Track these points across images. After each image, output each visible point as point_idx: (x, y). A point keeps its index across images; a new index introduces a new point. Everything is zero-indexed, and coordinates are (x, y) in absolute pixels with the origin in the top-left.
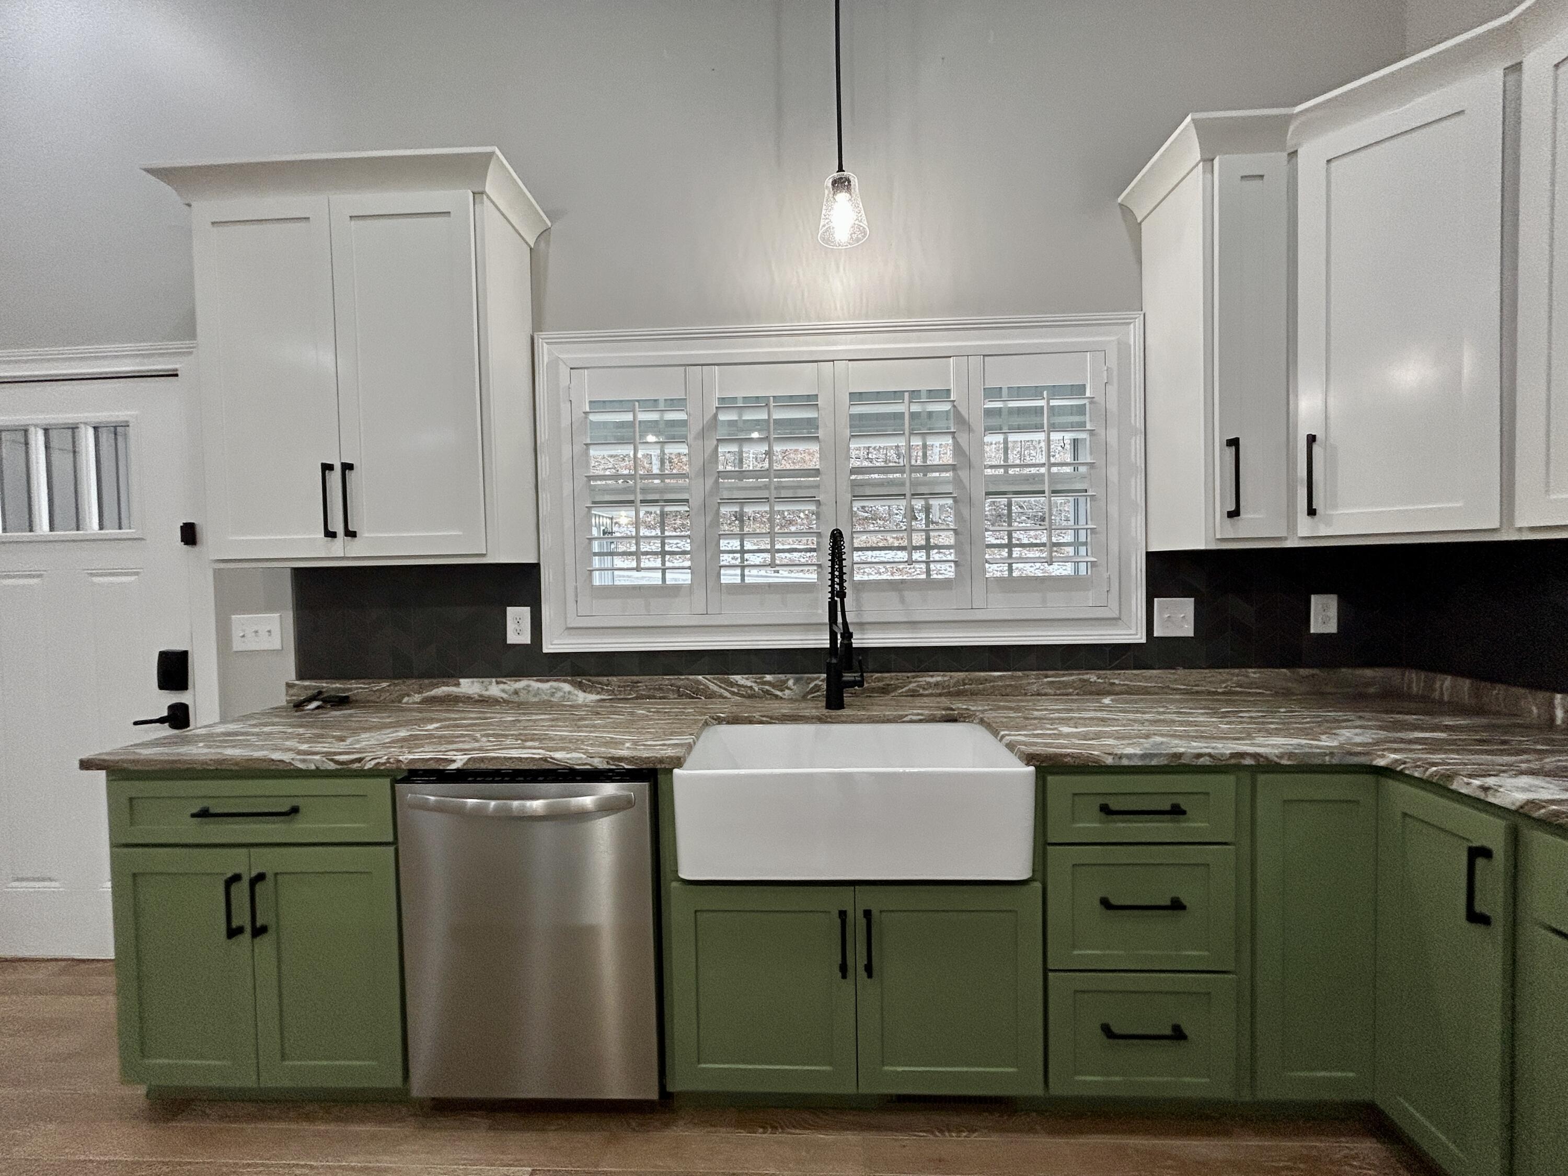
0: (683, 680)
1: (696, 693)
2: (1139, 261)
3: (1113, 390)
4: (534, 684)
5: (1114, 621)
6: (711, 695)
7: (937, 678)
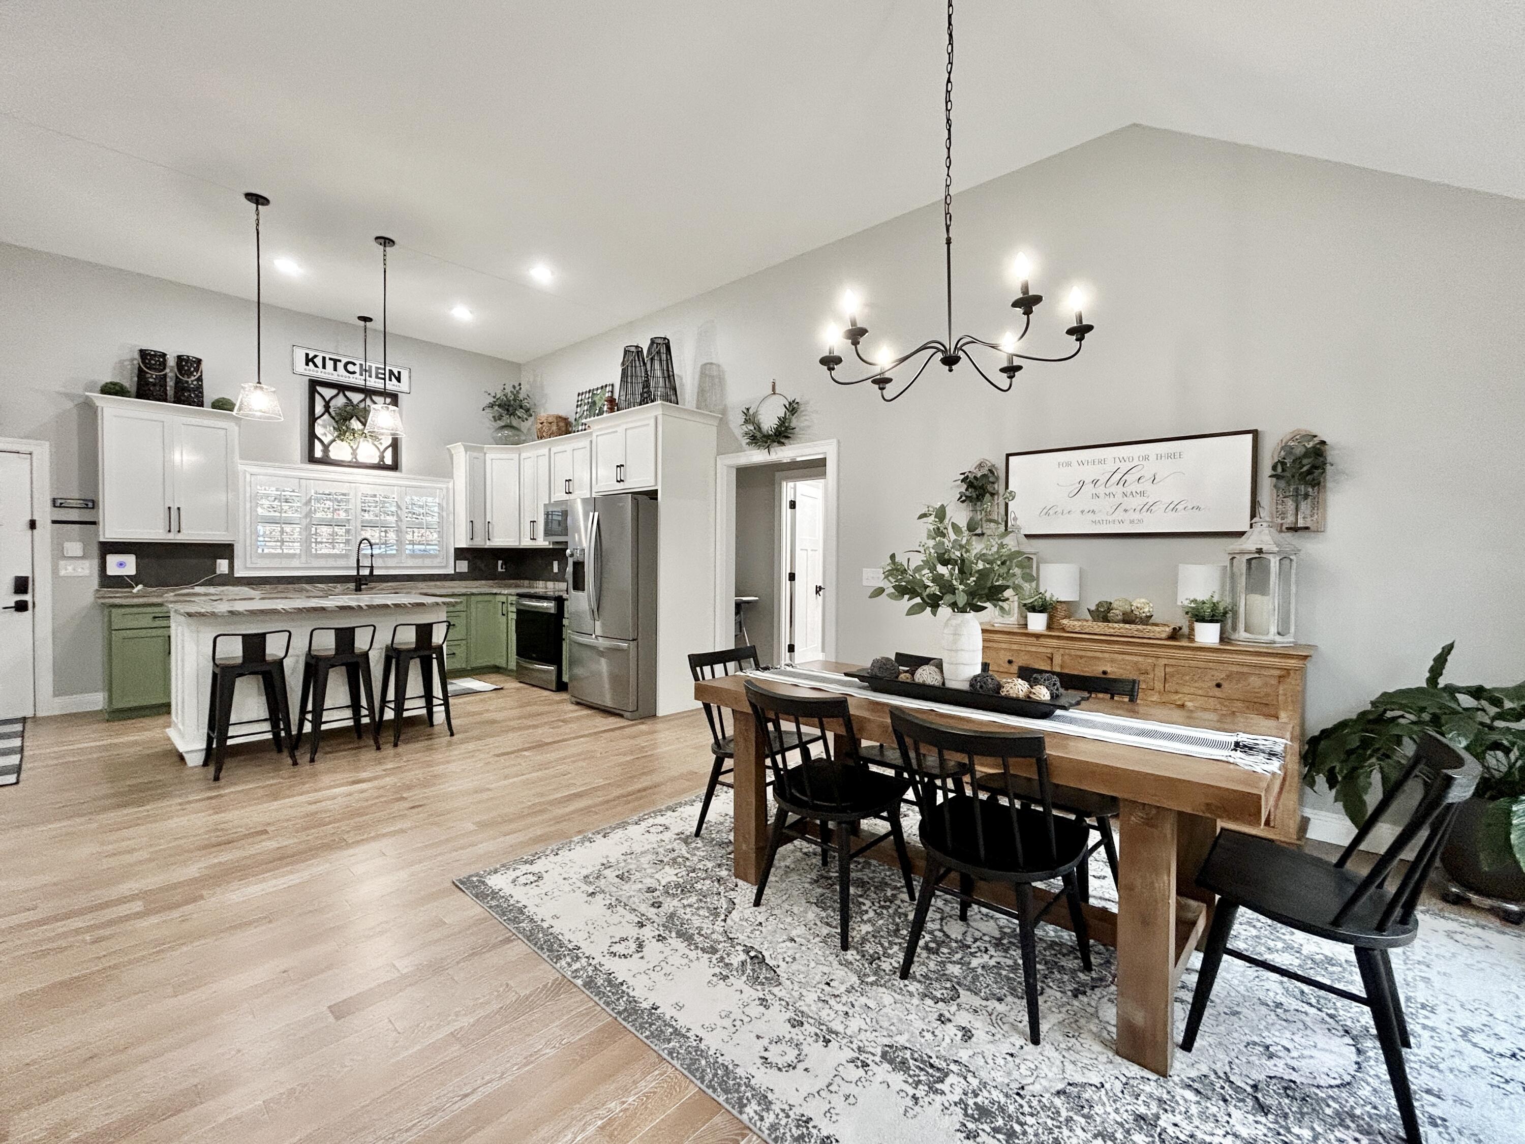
0: (296, 586)
1: (301, 590)
2: (452, 463)
3: (445, 501)
4: (230, 588)
5: (445, 567)
6: (307, 591)
7: (390, 584)
